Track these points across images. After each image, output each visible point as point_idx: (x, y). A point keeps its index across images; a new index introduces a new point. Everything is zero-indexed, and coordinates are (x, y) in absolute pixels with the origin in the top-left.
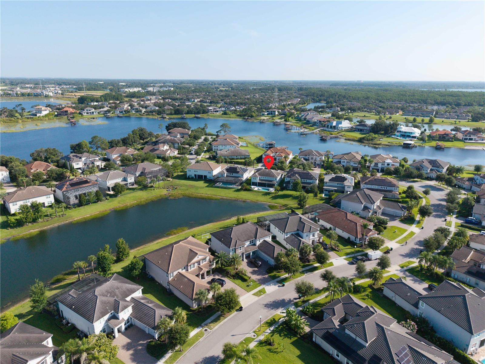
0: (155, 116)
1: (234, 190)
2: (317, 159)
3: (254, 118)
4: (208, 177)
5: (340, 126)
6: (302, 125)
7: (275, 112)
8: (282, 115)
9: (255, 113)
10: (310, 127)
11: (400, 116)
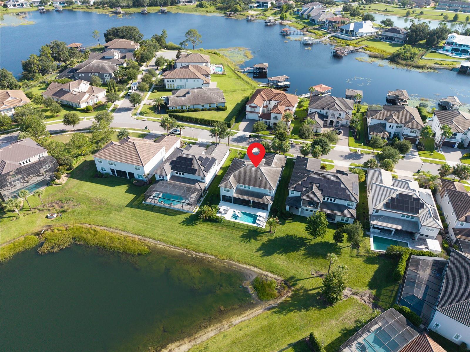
0: (107, 9)
1: (182, 218)
2: (342, 115)
3: (239, 13)
4: (136, 176)
5: (360, 30)
6: (305, 27)
7: (267, 3)
8: (277, 8)
9: (240, 5)
10: (317, 31)
11: (432, 10)
